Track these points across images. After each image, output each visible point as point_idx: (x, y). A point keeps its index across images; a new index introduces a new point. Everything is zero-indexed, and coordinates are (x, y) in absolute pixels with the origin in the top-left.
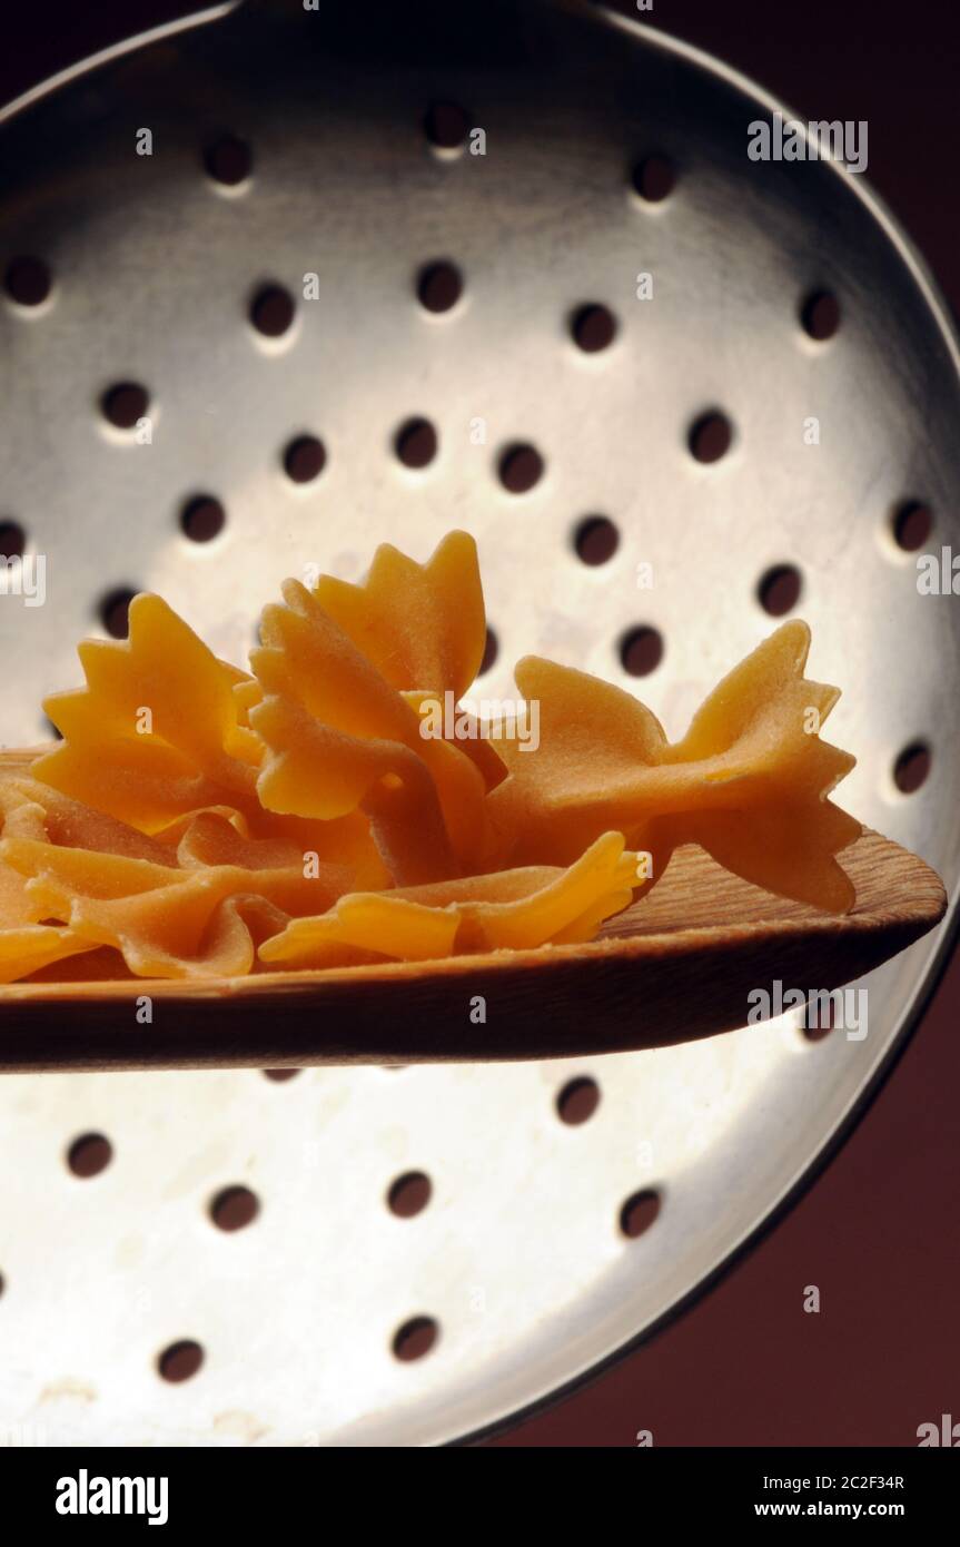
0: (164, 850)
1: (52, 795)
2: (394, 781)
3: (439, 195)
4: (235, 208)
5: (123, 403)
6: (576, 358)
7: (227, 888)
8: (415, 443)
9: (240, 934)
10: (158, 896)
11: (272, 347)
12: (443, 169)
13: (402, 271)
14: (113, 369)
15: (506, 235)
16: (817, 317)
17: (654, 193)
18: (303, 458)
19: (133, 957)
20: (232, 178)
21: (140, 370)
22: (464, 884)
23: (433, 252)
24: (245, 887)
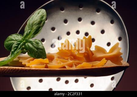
0: (68, 59)
1: (58, 55)
2: (86, 54)
3: (80, 12)
4: (63, 13)
5: (53, 29)
6: (91, 25)
7: (73, 62)
8: (78, 32)
9: (74, 66)
10: (68, 63)
11: (66, 24)
12: (80, 10)
13: (77, 18)
14: (52, 26)
15: (86, 15)
16: (112, 22)
17: (98, 12)
18: (68, 33)
19: (66, 67)
20: (63, 11)
21: (55, 26)
22: (92, 62)
23: (80, 17)
24: (74, 62)
